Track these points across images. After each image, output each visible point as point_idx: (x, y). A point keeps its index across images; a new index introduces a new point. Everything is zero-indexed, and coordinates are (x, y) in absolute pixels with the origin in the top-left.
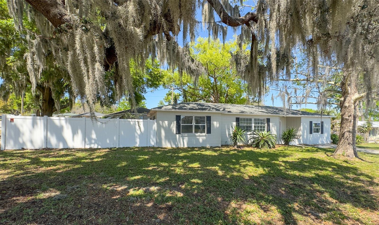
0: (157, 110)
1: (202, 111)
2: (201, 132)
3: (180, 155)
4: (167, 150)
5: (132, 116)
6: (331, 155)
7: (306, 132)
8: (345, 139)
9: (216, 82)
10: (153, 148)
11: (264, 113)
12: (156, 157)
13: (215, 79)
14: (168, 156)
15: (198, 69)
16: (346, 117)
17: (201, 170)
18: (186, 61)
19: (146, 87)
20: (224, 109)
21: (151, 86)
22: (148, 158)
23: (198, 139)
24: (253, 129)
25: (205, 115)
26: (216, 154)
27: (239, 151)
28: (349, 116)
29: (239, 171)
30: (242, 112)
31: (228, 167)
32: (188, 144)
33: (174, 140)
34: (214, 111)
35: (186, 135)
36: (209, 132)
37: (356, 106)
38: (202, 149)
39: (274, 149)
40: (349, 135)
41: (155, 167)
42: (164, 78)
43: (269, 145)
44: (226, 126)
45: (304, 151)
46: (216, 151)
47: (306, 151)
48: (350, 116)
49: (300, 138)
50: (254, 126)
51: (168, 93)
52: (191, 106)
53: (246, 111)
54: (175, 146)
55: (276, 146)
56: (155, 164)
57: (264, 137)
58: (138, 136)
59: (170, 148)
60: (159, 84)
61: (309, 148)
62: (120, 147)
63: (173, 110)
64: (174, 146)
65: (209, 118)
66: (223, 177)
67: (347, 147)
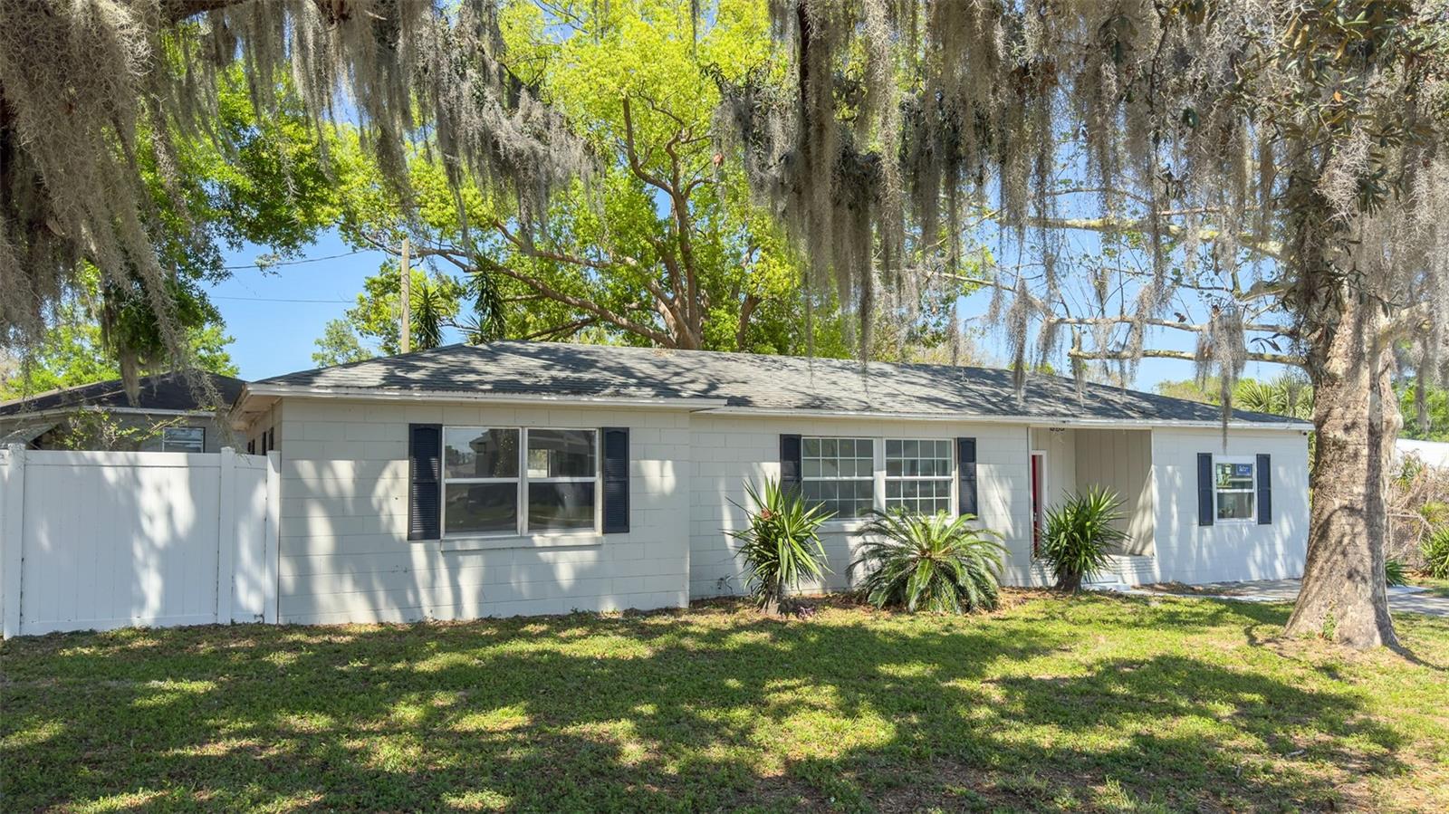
0: (283, 390)
1: (571, 400)
2: (569, 525)
3: (424, 666)
4: (348, 638)
5: (121, 427)
6: (1269, 637)
7: (1179, 513)
8: (1334, 550)
9: (682, 217)
10: (257, 630)
11: (941, 409)
12: (264, 683)
13: (680, 199)
14: (344, 675)
15: (541, 153)
16: (1334, 432)
17: (524, 745)
18: (467, 102)
19: (220, 242)
20: (713, 386)
21: (257, 232)
22: (208, 693)
23: (550, 569)
24: (879, 504)
25: (593, 424)
26: (643, 651)
27: (781, 632)
28: (1347, 429)
29: (742, 736)
30: (816, 403)
31: (689, 717)
32: (482, 598)
33: (399, 580)
34: (645, 397)
35: (473, 545)
36: (617, 520)
37: (1383, 372)
38: (570, 626)
39: (986, 617)
40: (1353, 526)
41: (250, 743)
42: (343, 183)
43: (962, 592)
44: (722, 486)
45: (1148, 620)
46: (645, 634)
47: (1160, 620)
48: (1354, 425)
49: (1147, 552)
50: (887, 482)
51: (377, 277)
52: (508, 366)
53: (843, 394)
54: (403, 615)
55: (1002, 597)
56: (249, 725)
57: (932, 546)
58: (153, 561)
59: (370, 629)
60: (312, 221)
61: (1184, 604)
62: (26, 632)
63: (394, 394)
64: (394, 617)
65: (617, 442)
66: (645, 771)
67: (1343, 592)
